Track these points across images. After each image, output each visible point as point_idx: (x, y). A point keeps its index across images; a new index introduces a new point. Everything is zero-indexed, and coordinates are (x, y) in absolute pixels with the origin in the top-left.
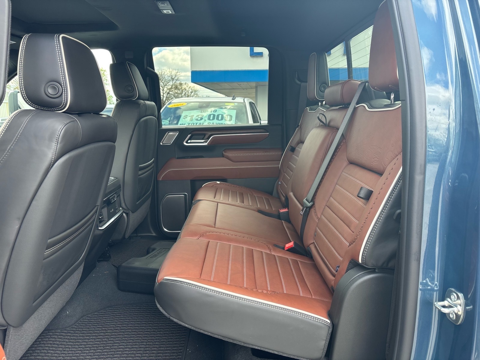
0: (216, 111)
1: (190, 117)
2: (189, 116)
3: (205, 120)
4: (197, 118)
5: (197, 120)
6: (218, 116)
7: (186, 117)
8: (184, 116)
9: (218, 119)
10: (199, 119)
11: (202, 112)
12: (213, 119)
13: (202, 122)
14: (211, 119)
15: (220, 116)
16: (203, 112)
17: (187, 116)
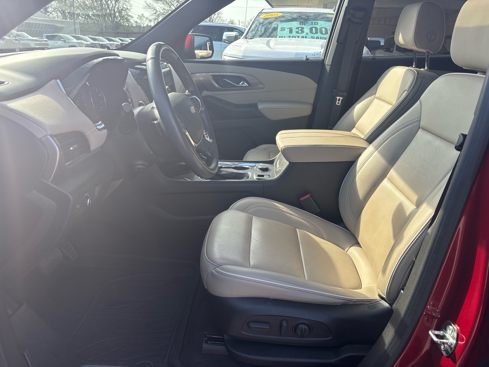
0: (317, 24)
1: (289, 29)
2: (287, 29)
3: (307, 33)
4: (297, 30)
5: (297, 32)
6: (321, 29)
7: (283, 29)
8: (281, 28)
9: (321, 33)
11: (301, 24)
12: (316, 33)
13: (304, 35)
14: (314, 31)
15: (323, 29)
16: (303, 24)
17: (285, 28)
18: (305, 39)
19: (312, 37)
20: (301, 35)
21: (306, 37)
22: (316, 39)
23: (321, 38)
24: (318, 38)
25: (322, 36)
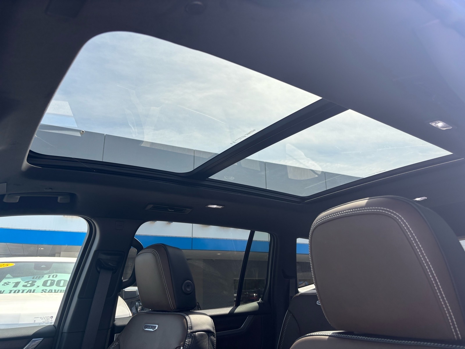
1: (14, 284)
3: (38, 286)
4: (26, 284)
5: (24, 286)
6: (59, 281)
7: (7, 284)
9: (58, 285)
10: (29, 285)
11: (34, 278)
12: (51, 285)
13: (32, 288)
15: (62, 282)
17: (10, 282)
18: (32, 293)
19: (43, 290)
20: (28, 289)
21: (33, 292)
22: (49, 292)
23: (55, 290)
24: (51, 291)
25: (57, 288)
